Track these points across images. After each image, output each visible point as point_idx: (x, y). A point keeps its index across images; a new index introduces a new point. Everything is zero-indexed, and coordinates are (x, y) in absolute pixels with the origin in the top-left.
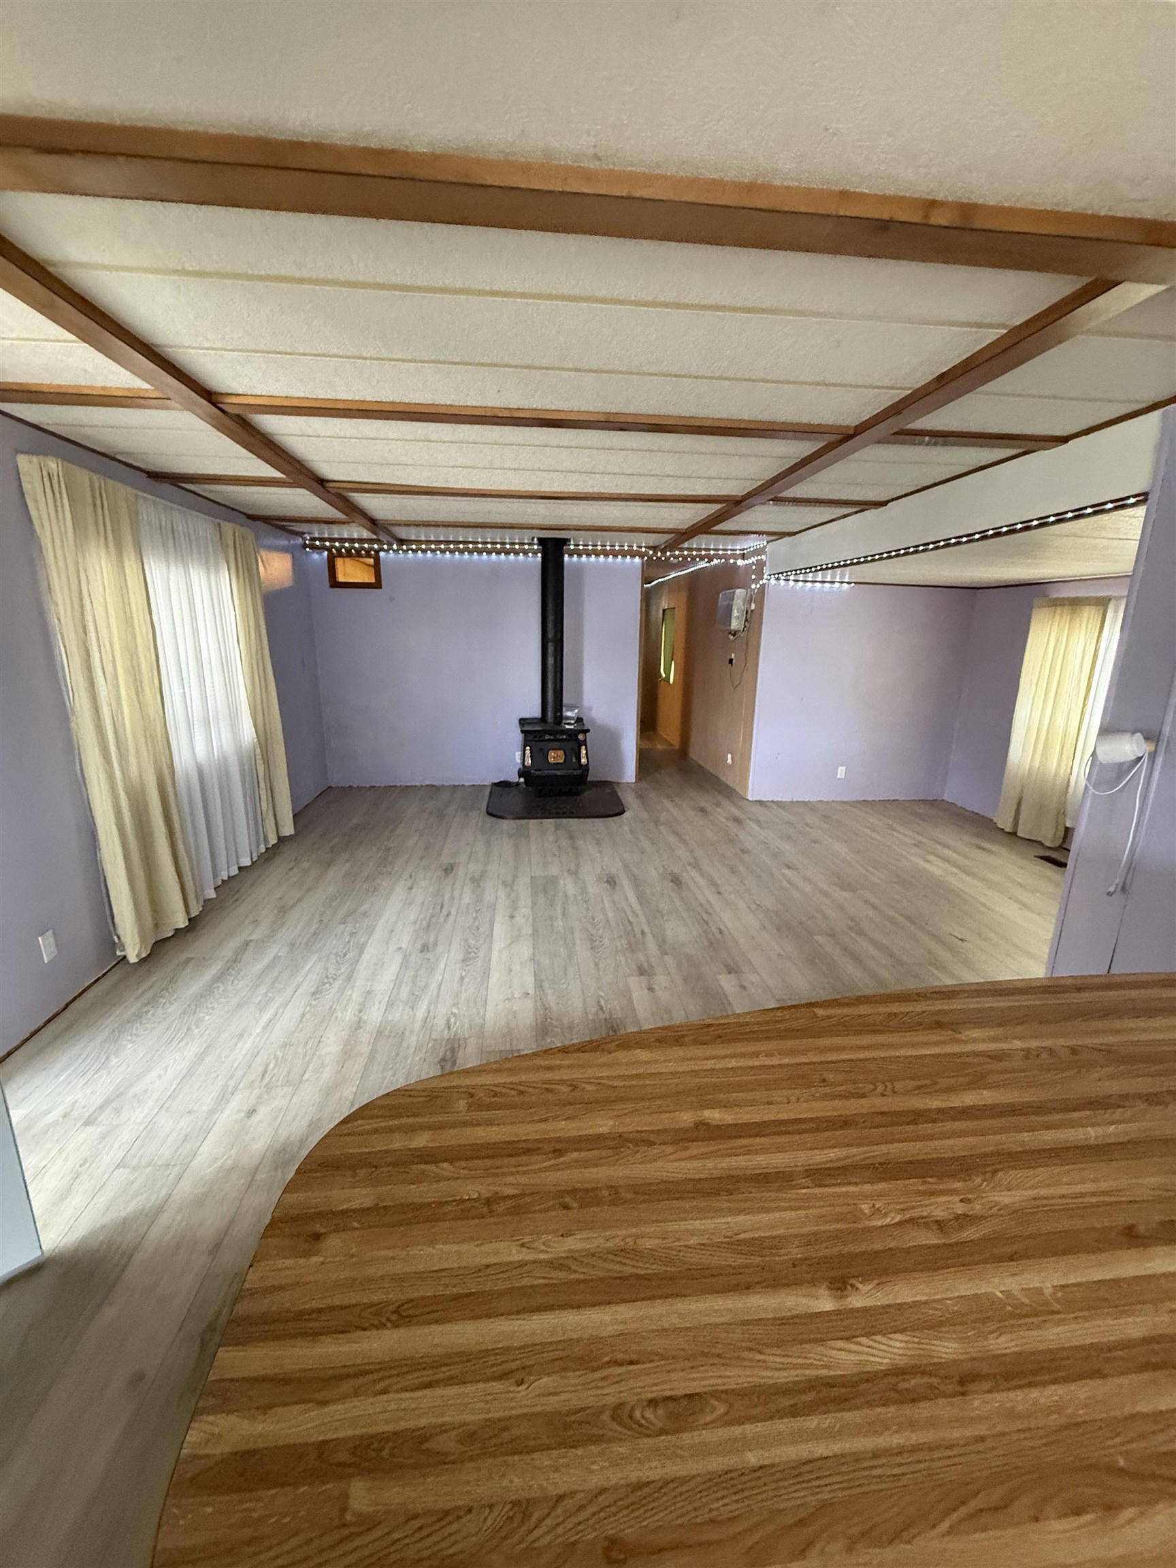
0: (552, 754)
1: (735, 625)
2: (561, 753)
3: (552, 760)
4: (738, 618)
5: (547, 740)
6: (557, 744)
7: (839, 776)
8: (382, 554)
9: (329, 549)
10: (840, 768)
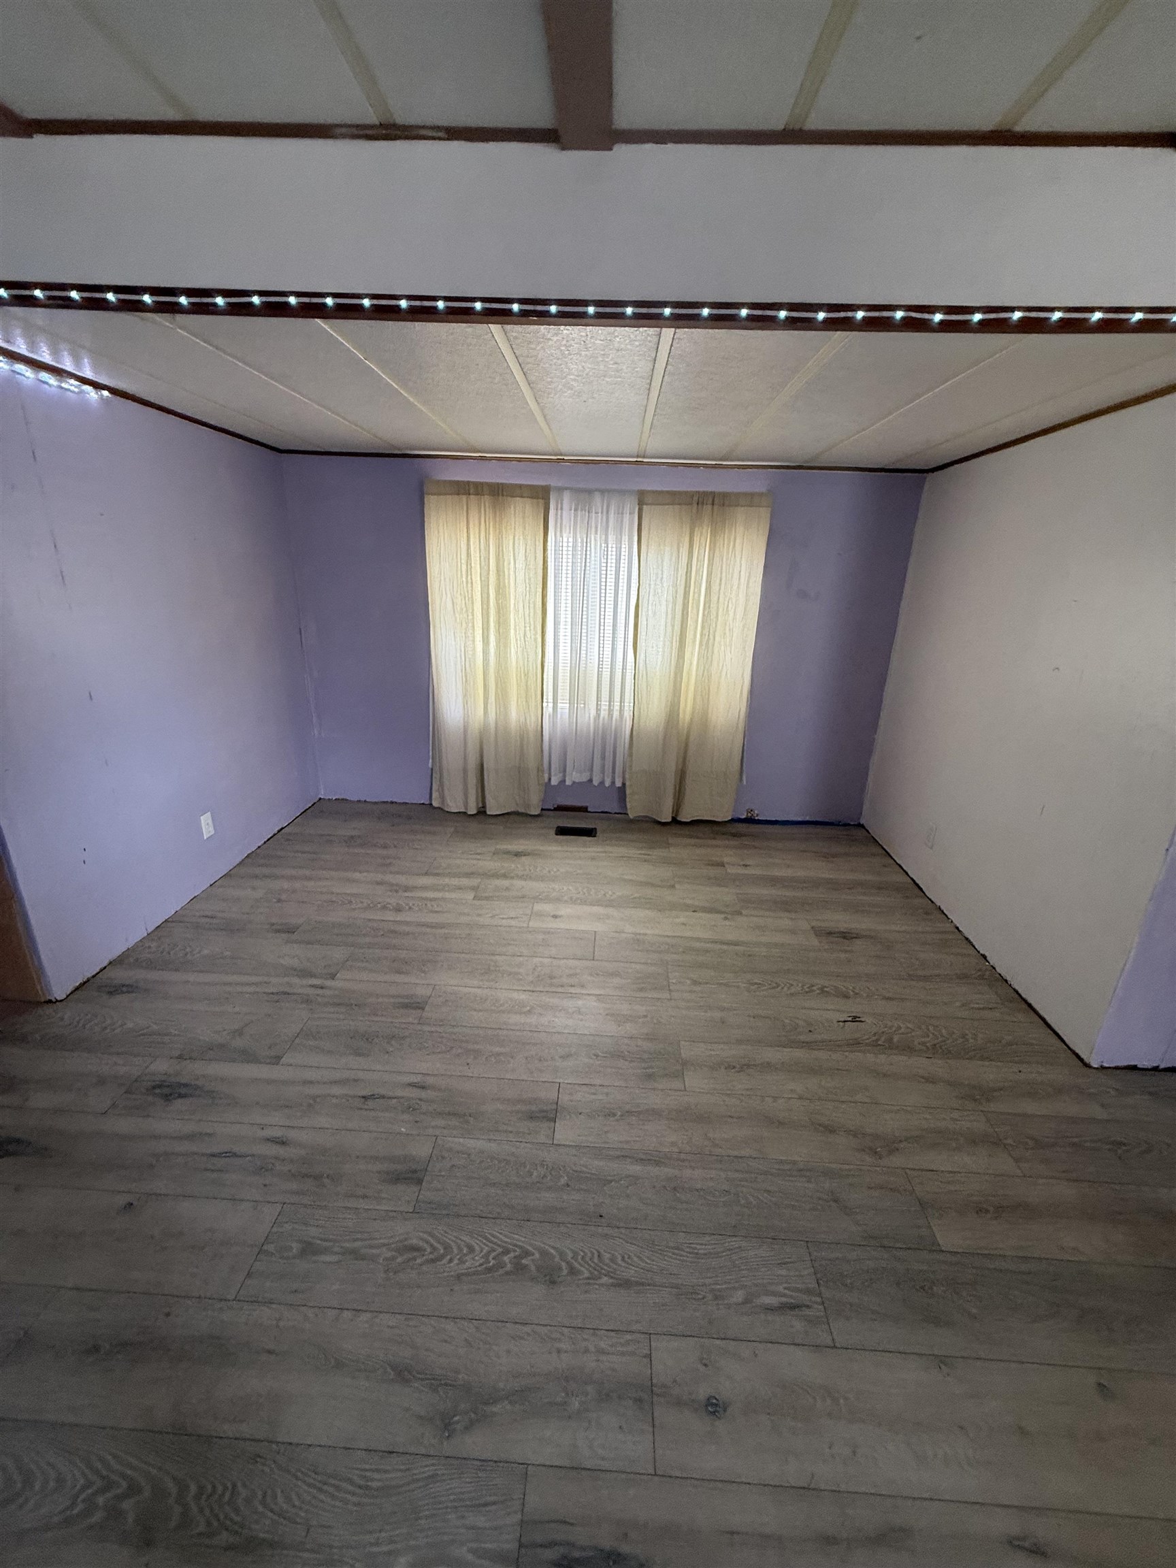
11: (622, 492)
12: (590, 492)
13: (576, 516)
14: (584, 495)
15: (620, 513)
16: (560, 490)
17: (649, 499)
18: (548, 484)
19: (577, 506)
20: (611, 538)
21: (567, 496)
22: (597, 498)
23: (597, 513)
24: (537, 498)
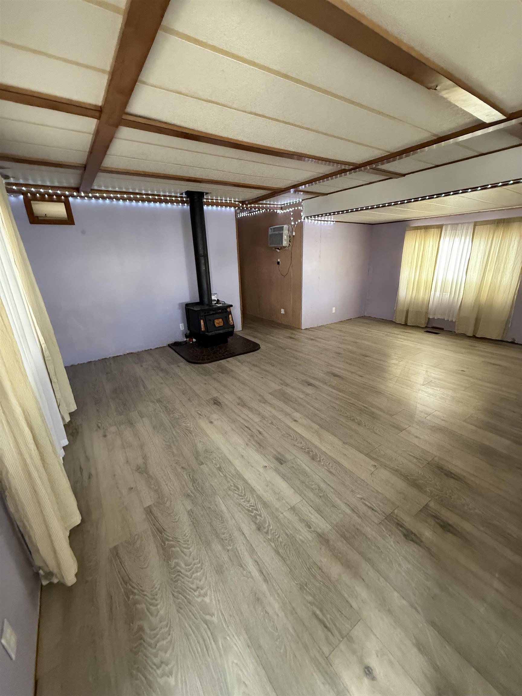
0: (216, 321)
1: (285, 243)
2: (221, 320)
3: (217, 325)
4: (286, 240)
5: (212, 314)
6: (217, 316)
7: (333, 312)
8: (71, 199)
9: (24, 194)
10: (333, 308)
11: (469, 223)
12: (457, 224)
13: (451, 232)
14: (455, 225)
15: (467, 229)
16: (447, 225)
17: (478, 224)
18: (443, 223)
19: (452, 229)
20: (463, 238)
21: (449, 226)
22: (460, 225)
23: (459, 230)
24: (439, 228)
